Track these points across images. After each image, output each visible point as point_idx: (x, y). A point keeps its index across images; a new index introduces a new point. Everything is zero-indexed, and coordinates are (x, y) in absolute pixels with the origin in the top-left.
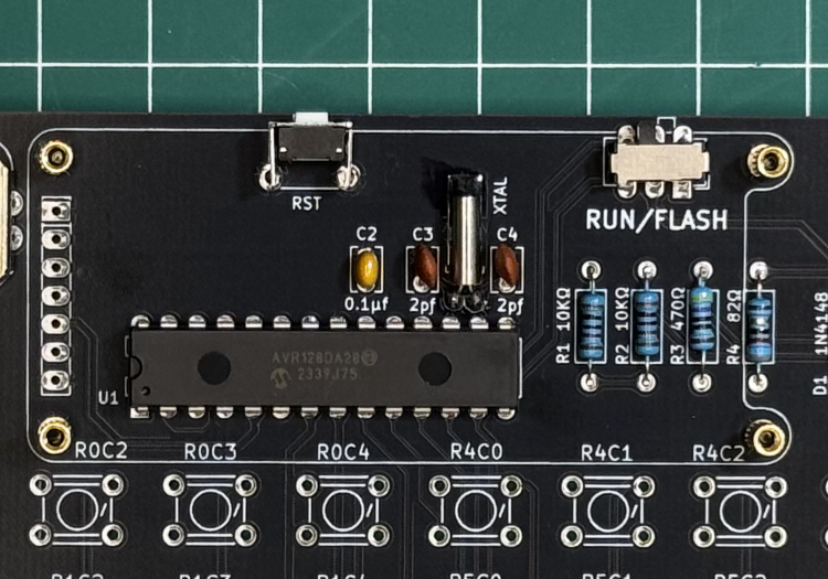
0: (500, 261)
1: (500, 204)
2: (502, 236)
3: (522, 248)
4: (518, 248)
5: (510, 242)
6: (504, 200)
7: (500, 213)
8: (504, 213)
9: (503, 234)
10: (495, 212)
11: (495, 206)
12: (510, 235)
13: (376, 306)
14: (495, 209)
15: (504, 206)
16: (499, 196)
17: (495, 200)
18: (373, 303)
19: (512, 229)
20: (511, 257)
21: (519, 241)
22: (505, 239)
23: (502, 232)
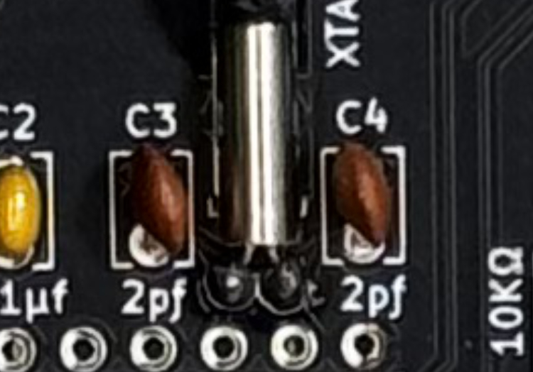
0: (345, 181)
1: (341, 42)
2: (350, 122)
3: (400, 151)
4: (388, 150)
5: (368, 136)
6: (353, 31)
7: (342, 63)
8: (355, 62)
9: (351, 116)
10: (331, 62)
11: (332, 48)
12: (370, 119)
13: (36, 302)
14: (331, 55)
15: (354, 47)
16: (339, 22)
17: (330, 31)
18: (30, 295)
19: (373, 104)
20: (372, 171)
21: (391, 135)
22: (355, 130)
23: (349, 112)
